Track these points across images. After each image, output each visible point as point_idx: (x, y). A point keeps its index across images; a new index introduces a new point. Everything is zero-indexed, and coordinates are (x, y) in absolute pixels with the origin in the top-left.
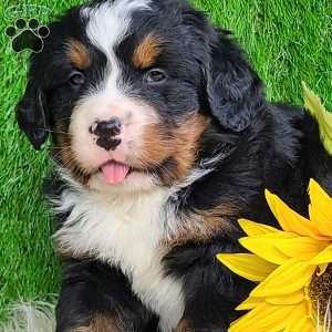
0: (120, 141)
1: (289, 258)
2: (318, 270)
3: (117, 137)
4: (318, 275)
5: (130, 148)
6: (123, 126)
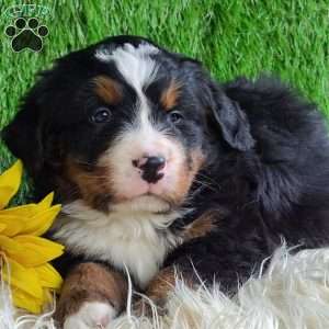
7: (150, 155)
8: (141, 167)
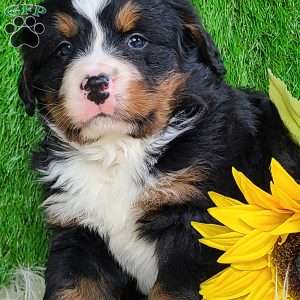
0: (108, 95)
1: (253, 229)
2: (280, 239)
3: (106, 91)
4: (280, 244)
5: (117, 100)
6: (110, 81)
7: (91, 76)
8: (86, 89)
